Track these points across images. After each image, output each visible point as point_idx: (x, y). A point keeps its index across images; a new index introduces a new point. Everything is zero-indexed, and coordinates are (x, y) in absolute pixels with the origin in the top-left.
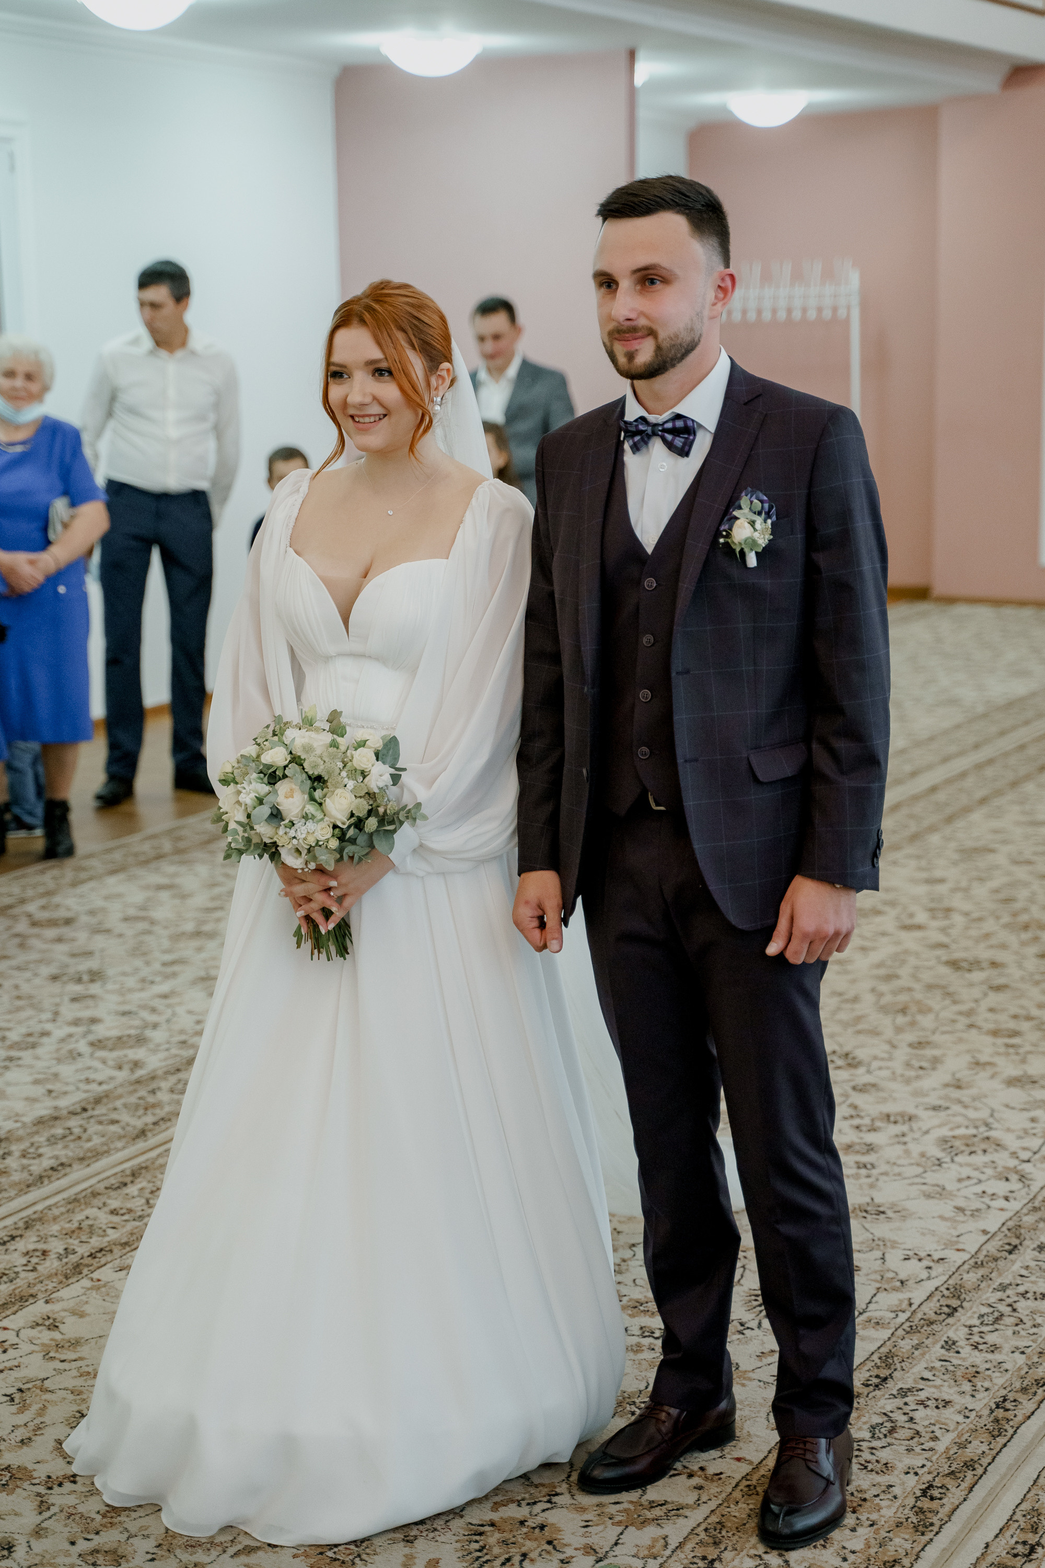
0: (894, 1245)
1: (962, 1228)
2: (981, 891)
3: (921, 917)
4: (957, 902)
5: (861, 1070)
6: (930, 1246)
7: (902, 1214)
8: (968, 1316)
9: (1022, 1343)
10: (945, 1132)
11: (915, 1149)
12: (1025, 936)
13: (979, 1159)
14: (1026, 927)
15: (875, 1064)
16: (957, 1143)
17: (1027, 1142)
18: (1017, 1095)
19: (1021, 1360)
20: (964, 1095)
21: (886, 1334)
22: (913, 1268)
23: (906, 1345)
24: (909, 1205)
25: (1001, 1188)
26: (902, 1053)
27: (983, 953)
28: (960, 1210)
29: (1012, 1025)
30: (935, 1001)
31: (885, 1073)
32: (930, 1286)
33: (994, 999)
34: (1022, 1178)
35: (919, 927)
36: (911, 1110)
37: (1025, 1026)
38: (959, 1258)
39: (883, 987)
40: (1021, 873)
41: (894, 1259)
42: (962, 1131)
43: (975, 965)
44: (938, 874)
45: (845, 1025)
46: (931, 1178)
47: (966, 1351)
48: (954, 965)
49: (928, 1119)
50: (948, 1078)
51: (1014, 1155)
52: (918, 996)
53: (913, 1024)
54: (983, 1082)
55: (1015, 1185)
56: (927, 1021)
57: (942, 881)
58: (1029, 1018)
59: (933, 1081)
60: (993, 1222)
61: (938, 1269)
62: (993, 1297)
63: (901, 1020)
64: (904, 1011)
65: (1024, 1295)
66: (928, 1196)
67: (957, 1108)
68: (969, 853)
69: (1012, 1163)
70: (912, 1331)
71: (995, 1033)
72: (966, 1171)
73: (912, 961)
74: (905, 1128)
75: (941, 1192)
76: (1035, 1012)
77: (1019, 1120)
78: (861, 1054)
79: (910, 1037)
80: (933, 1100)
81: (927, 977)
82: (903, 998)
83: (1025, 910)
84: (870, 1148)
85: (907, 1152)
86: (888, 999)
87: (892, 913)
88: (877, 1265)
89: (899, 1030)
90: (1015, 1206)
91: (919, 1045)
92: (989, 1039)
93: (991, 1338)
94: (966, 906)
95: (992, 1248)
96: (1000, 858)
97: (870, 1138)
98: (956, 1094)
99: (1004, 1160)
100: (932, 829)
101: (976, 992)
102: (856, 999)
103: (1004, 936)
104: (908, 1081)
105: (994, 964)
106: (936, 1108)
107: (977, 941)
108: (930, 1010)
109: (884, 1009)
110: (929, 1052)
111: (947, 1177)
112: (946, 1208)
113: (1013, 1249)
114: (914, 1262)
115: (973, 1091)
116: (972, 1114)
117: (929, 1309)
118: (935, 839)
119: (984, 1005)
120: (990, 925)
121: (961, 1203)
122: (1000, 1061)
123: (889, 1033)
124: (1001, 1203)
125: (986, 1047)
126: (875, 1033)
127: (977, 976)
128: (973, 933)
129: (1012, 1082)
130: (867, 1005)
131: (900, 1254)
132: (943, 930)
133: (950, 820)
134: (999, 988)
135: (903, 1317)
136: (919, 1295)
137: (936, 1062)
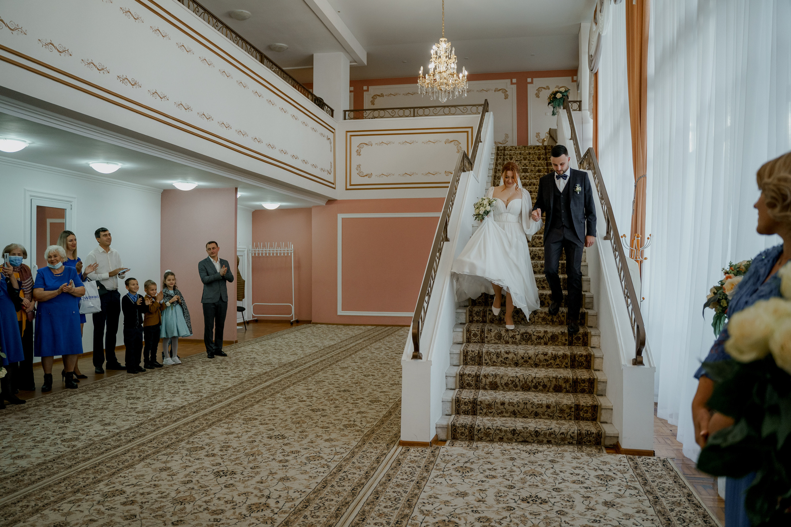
0: (291, 488)
1: (311, 482)
2: (320, 391)
3: (305, 399)
4: (315, 394)
5: (286, 439)
6: (302, 488)
7: (294, 479)
8: (311, 508)
9: (325, 515)
10: (308, 455)
11: (299, 460)
12: (331, 402)
13: (317, 462)
14: (332, 400)
15: (290, 438)
16: (311, 458)
17: (330, 457)
18: (328, 444)
19: (325, 519)
20: (313, 445)
21: (287, 515)
22: (297, 495)
23: (292, 518)
24: (297, 476)
25: (322, 470)
26: (297, 434)
27: (321, 407)
28: (311, 477)
29: (327, 425)
30: (307, 420)
31: (293, 440)
32: (301, 500)
33: (323, 419)
34: (328, 467)
35: (304, 401)
36: (299, 450)
37: (331, 425)
38: (309, 491)
39: (294, 417)
40: (331, 386)
41: (291, 492)
42: (312, 455)
43: (318, 410)
44: (310, 387)
45: (283, 427)
46: (303, 468)
47: (310, 518)
48: (313, 410)
49: (303, 452)
50: (309, 440)
51: (326, 460)
52: (303, 419)
53: (301, 426)
54: (319, 441)
55: (326, 469)
56: (305, 425)
57: (311, 389)
58: (332, 423)
59: (305, 441)
60: (319, 480)
61: (303, 494)
62: (318, 501)
63: (298, 425)
64: (299, 423)
65: (327, 500)
66: (302, 474)
67: (311, 448)
68: (318, 382)
69: (325, 463)
70: (295, 514)
71: (322, 428)
72: (313, 466)
73: (302, 410)
74: (297, 455)
75: (306, 472)
76: (333, 422)
77: (328, 451)
78: (286, 435)
79: (300, 430)
80: (305, 446)
81: (305, 414)
82: (299, 419)
83: (332, 396)
84: (287, 461)
85: (297, 461)
86: (295, 420)
87: (298, 398)
88: (286, 495)
89: (297, 428)
90: (326, 474)
91: (302, 432)
92: (321, 429)
93: (317, 514)
94: (317, 395)
95: (318, 487)
96: (326, 383)
97: (287, 458)
98: (311, 444)
99: (323, 462)
100: (309, 376)
101: (318, 417)
102: (286, 420)
103: (326, 402)
104: (298, 442)
105: (323, 410)
106: (305, 449)
107: (319, 404)
108: (306, 422)
109: (293, 423)
110: (305, 434)
111: (307, 468)
112: (306, 476)
113: (324, 487)
114: (297, 493)
115: (316, 444)
116: (315, 450)
117: (300, 507)
118: (310, 379)
119: (320, 420)
120: (322, 400)
121: (311, 475)
122: (324, 435)
123: (294, 429)
124: (322, 474)
125: (320, 431)
126: (290, 429)
127: (319, 413)
128: (318, 402)
129: (326, 440)
130: (289, 422)
131: (293, 491)
132: (310, 402)
133: (313, 374)
134: (324, 416)
135: (292, 509)
136: (297, 503)
137: (306, 436)
